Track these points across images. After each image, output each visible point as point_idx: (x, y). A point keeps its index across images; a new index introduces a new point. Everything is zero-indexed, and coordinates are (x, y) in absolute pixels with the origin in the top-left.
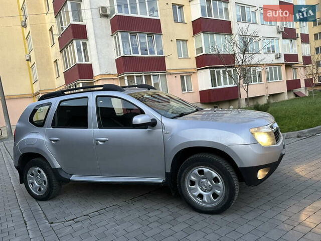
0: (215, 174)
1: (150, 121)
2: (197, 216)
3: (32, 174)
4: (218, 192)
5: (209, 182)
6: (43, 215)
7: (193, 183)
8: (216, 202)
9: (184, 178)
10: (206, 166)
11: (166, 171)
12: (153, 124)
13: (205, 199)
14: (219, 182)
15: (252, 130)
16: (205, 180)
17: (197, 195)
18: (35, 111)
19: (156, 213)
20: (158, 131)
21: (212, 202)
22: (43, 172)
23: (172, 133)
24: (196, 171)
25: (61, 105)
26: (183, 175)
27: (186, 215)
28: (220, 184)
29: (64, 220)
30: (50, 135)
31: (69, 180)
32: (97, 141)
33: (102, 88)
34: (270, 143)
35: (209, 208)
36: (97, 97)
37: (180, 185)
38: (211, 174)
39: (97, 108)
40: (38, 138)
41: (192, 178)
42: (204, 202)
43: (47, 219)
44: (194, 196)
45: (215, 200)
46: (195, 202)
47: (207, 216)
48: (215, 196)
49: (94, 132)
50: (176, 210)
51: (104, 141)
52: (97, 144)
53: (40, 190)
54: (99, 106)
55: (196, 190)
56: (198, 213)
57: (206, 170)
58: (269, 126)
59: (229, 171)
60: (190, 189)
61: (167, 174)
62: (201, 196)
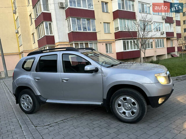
0: (133, 100)
1: (95, 69)
2: (122, 125)
3: (24, 99)
4: (135, 111)
5: (129, 105)
6: (30, 122)
7: (119, 105)
8: (133, 117)
9: (115, 102)
10: (128, 95)
11: (104, 98)
12: (96, 70)
13: (127, 114)
14: (135, 105)
15: (156, 75)
16: (127, 104)
17: (122, 112)
18: (25, 62)
19: (97, 122)
20: (99, 75)
21: (131, 117)
22: (30, 97)
23: (107, 76)
24: (122, 98)
25: (41, 59)
26: (114, 101)
27: (116, 124)
28: (136, 106)
29: (43, 125)
30: (34, 76)
31: (45, 102)
32: (63, 80)
33: (65, 49)
34: (166, 83)
35: (129, 120)
36: (63, 54)
37: (112, 107)
38: (131, 100)
39: (63, 61)
40: (28, 78)
41: (119, 102)
42: (126, 116)
43: (33, 124)
44: (120, 113)
45: (133, 115)
46: (121, 117)
47: (128, 124)
48: (133, 113)
49: (61, 74)
50: (109, 120)
51: (67, 80)
52: (63, 81)
53: (28, 107)
54: (64, 60)
55: (121, 109)
56: (122, 123)
57: (128, 98)
58: (165, 73)
59: (142, 98)
60: (118, 109)
61: (104, 100)
62: (124, 113)
